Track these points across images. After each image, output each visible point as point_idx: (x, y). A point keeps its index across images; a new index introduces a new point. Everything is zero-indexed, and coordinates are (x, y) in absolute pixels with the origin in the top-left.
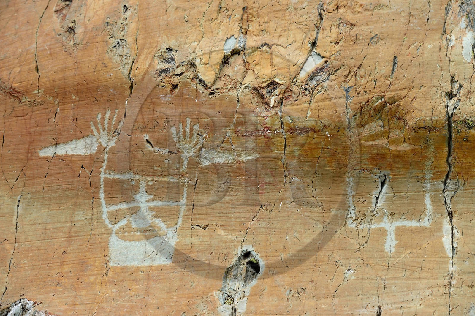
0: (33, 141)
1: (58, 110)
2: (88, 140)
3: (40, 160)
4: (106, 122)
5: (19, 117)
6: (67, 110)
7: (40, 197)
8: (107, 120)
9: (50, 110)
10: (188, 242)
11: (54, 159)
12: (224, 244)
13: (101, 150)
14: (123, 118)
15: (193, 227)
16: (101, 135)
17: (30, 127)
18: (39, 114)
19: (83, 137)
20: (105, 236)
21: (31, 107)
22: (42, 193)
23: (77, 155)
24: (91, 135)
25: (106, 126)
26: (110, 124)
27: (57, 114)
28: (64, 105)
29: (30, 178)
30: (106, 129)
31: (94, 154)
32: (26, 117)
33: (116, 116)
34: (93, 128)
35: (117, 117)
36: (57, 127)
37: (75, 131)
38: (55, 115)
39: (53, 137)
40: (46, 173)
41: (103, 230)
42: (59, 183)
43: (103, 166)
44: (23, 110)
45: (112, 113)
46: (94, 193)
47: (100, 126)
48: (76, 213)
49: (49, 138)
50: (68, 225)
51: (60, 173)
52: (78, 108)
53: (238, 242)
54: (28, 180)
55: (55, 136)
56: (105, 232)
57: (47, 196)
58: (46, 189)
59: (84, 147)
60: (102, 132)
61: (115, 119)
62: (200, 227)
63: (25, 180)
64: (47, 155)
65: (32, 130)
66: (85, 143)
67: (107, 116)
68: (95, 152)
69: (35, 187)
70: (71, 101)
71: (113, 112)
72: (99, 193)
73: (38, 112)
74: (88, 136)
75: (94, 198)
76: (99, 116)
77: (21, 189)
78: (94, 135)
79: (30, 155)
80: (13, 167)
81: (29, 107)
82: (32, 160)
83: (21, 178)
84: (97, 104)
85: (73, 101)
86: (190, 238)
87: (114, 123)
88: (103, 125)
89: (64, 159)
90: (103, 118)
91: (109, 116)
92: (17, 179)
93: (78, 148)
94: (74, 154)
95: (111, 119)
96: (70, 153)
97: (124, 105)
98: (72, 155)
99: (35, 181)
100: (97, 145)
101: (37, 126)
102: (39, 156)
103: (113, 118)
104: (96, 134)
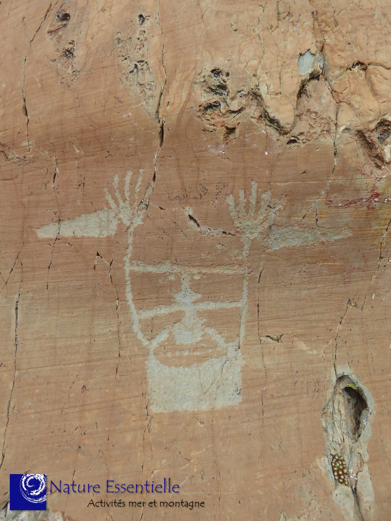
0: (28, 215)
1: (57, 170)
2: (103, 215)
3: (39, 243)
4: (127, 188)
5: (7, 180)
6: (70, 169)
7: (43, 297)
8: (129, 185)
9: (46, 170)
10: (260, 366)
11: (58, 243)
12: (310, 366)
13: (122, 230)
14: (152, 183)
15: (261, 338)
16: (120, 207)
17: (22, 195)
18: (32, 176)
19: (95, 211)
20: (141, 359)
21: (21, 166)
22: (46, 292)
23: (89, 238)
24: (106, 209)
25: (127, 194)
26: (132, 190)
27: (56, 176)
28: (65, 162)
29: (29, 269)
30: (128, 198)
31: (113, 236)
32: (16, 180)
33: (141, 178)
34: (109, 197)
35: (142, 181)
36: (58, 196)
37: (83, 202)
38: (54, 178)
39: (53, 211)
40: (50, 262)
41: (136, 350)
42: (68, 277)
43: (127, 254)
44: (11, 170)
45: (133, 174)
46: (117, 293)
47: (118, 194)
48: (96, 323)
49: (48, 211)
50: (87, 341)
51: (67, 264)
52: (84, 167)
53: (329, 361)
54: (26, 272)
55: (56, 210)
56: (140, 353)
57: (53, 296)
58: (51, 286)
59: (98, 225)
60: (122, 204)
61: (139, 183)
62: (271, 338)
63: (23, 272)
64: (47, 236)
65: (25, 200)
66: (98, 220)
67: (128, 179)
68: (114, 233)
69: (36, 282)
70: (74, 156)
71: (136, 174)
72: (124, 293)
73: (30, 173)
74: (102, 209)
75: (118, 299)
76: (116, 179)
77: (18, 285)
78: (110, 208)
79: (25, 236)
80: (6, 253)
81: (19, 165)
82: (29, 243)
83: (16, 268)
84: (111, 160)
85: (77, 156)
86: (261, 358)
87: (138, 190)
88: (122, 192)
89: (71, 243)
90: (122, 183)
91: (131, 180)
92: (12, 270)
93: (90, 226)
94: (85, 235)
95: (133, 183)
96: (79, 234)
97: (152, 162)
98: (83, 237)
99: (36, 274)
100: (116, 223)
101: (32, 194)
102: (37, 238)
103: (136, 183)
104: (113, 207)
